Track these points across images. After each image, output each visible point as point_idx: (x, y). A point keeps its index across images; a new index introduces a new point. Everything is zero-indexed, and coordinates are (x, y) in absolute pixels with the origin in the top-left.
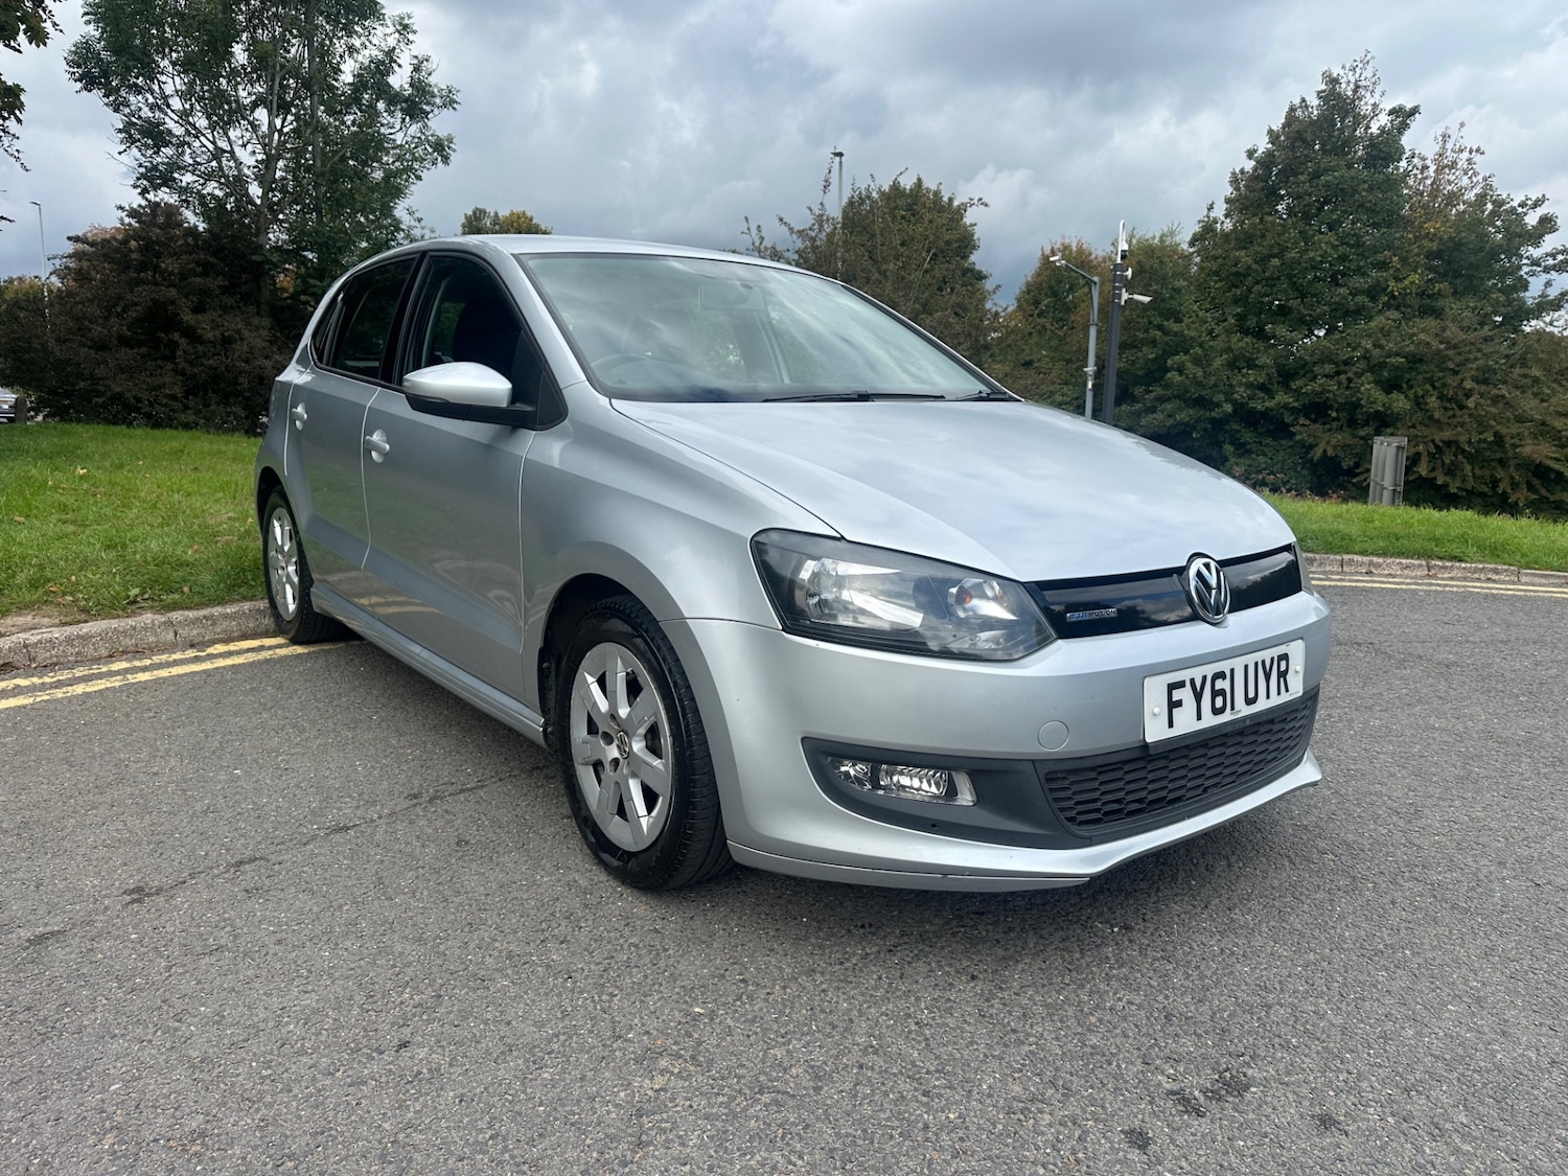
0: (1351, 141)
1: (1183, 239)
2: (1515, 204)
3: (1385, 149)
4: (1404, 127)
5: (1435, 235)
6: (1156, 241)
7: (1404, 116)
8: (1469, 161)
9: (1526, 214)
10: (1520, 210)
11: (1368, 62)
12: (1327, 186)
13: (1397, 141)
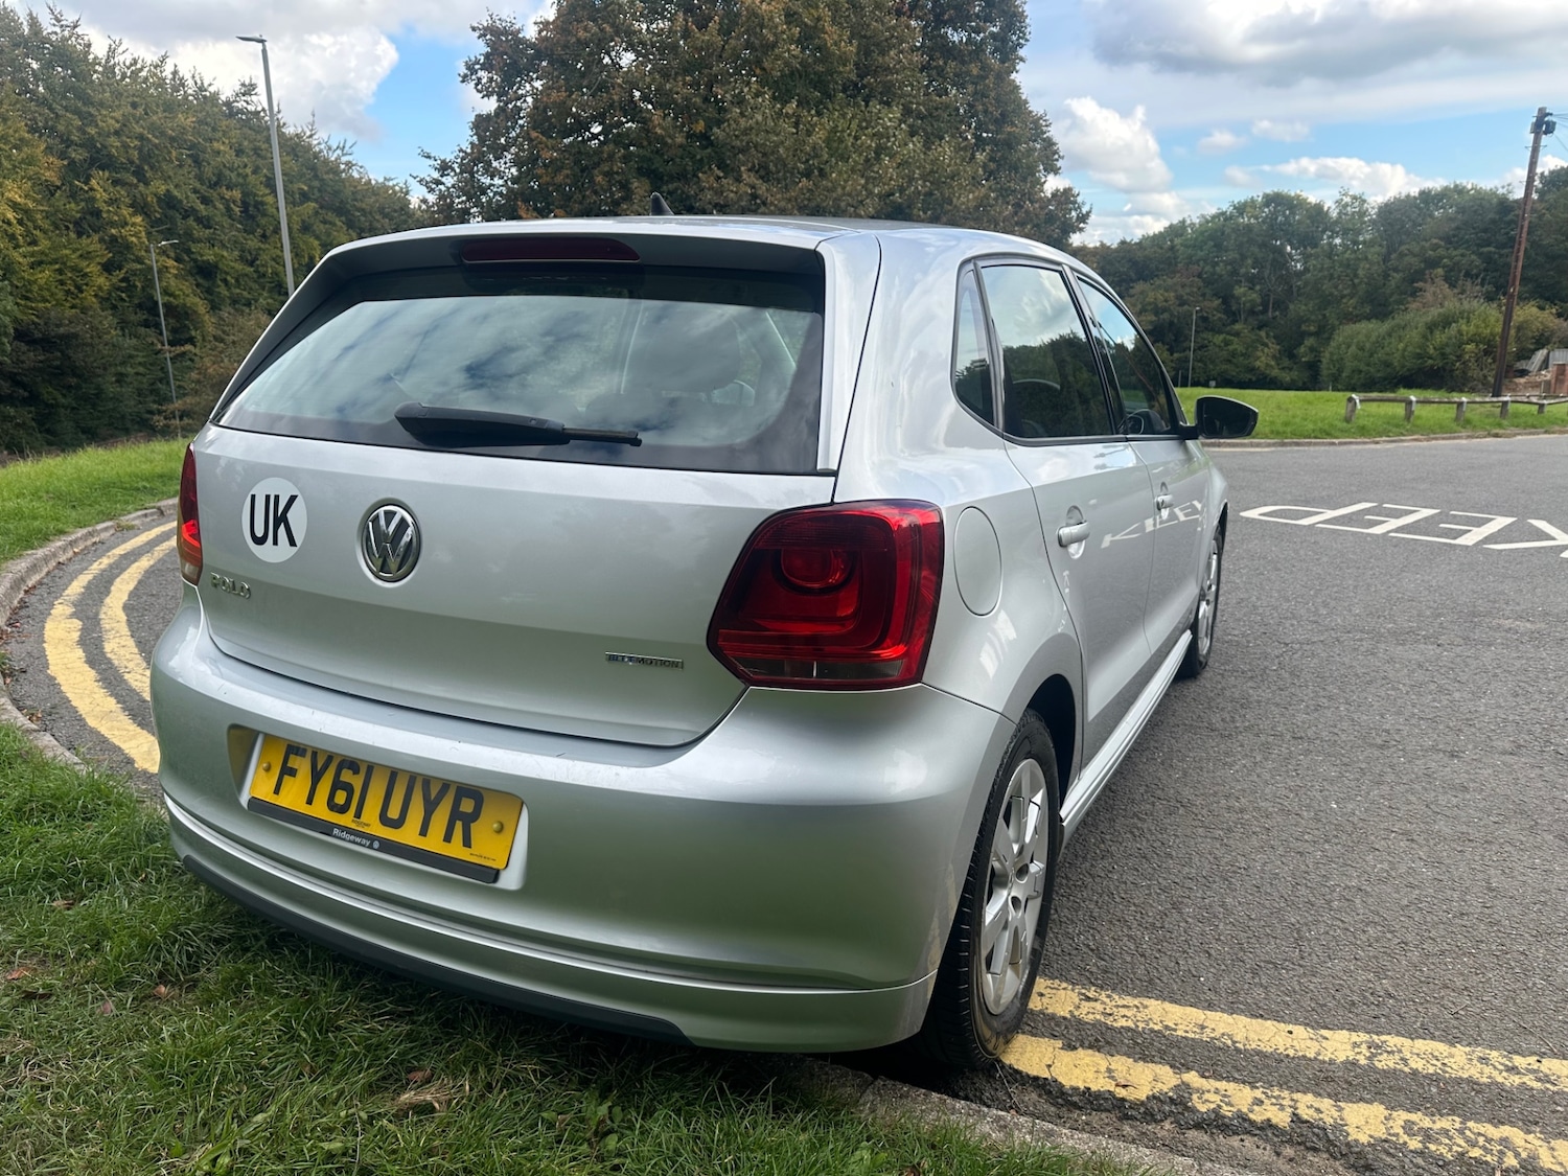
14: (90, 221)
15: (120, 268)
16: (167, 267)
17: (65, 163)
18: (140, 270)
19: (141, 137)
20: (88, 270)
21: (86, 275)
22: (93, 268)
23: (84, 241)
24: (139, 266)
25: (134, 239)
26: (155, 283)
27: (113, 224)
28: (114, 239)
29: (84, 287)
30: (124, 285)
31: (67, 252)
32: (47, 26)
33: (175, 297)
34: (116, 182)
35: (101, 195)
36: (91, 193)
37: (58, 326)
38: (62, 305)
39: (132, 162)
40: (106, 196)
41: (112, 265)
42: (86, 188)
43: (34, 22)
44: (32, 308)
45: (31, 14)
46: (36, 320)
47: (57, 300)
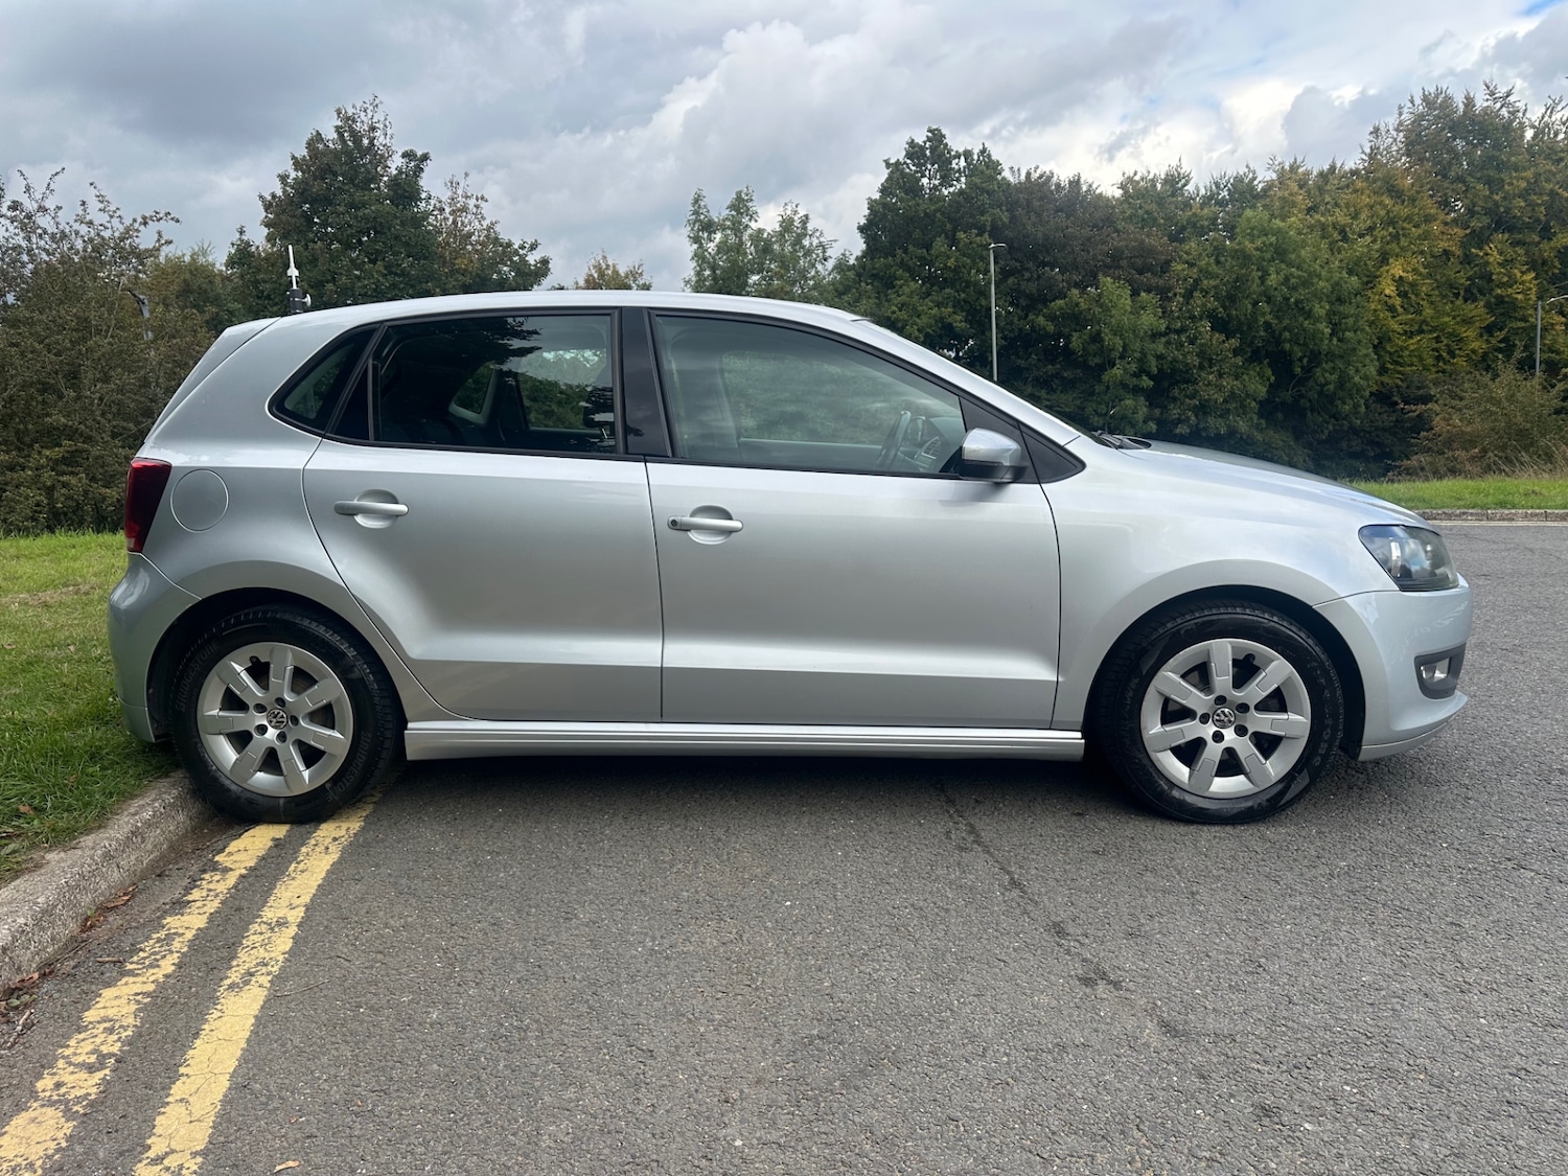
0: (376, 178)
1: (219, 259)
2: (516, 247)
3: (406, 190)
4: (419, 170)
5: (465, 270)
6: (187, 259)
7: (418, 161)
8: (477, 207)
9: (526, 255)
10: (521, 252)
11: (377, 105)
12: (366, 218)
13: (416, 183)
14: (1480, 285)
15: (1501, 330)
16: (1552, 324)
17: (1468, 231)
18: (1522, 328)
19: (1552, 193)
20: (1465, 335)
21: (1461, 340)
22: (1470, 333)
23: (1470, 306)
24: (1523, 325)
25: (1520, 297)
26: (1536, 341)
27: (1502, 285)
28: (1500, 300)
29: (1457, 352)
30: (1503, 345)
31: (1447, 319)
32: (1481, 102)
33: (1558, 353)
34: (1515, 244)
35: (1495, 257)
36: (1486, 258)
37: (1419, 388)
38: (1429, 370)
39: (1538, 221)
40: (1500, 259)
41: (1495, 326)
42: (1481, 254)
43: (1469, 102)
44: (1399, 372)
45: (1467, 98)
46: (1400, 383)
47: (1424, 365)
